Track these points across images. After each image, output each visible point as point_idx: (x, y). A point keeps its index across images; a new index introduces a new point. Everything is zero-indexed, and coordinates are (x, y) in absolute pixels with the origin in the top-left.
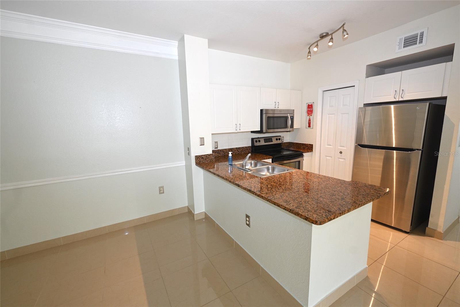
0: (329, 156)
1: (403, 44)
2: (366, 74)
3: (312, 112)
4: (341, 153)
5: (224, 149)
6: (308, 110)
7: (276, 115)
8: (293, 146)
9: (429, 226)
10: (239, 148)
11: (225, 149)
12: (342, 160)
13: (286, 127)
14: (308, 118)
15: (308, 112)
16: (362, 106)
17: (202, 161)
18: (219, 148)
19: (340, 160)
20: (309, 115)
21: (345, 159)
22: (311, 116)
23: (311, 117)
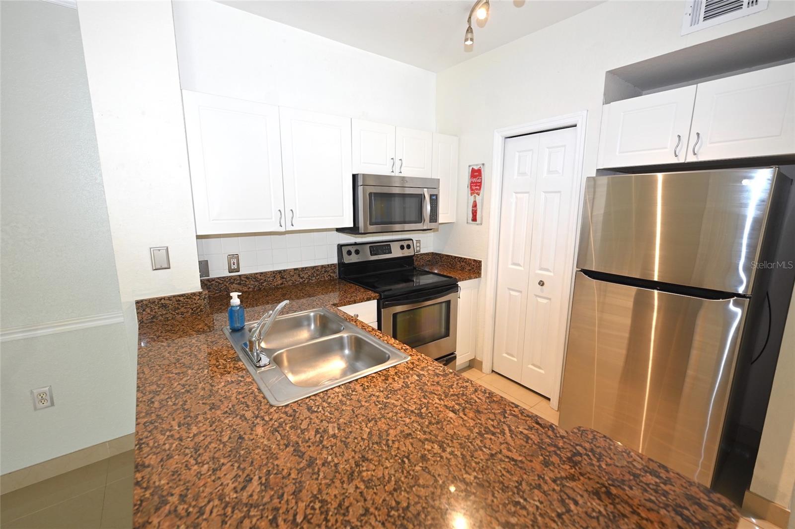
0: (517, 289)
1: (703, 9)
2: (605, 94)
3: (480, 186)
4: (542, 283)
5: (257, 274)
6: (472, 183)
7: (408, 191)
8: (442, 262)
9: (751, 489)
10: (303, 269)
11: (262, 273)
12: (545, 301)
13: (420, 219)
14: (472, 199)
15: (471, 186)
16: (593, 174)
17: (162, 315)
18: (244, 271)
19: (540, 300)
20: (474, 193)
21: (550, 299)
22: (479, 195)
23: (478, 198)
